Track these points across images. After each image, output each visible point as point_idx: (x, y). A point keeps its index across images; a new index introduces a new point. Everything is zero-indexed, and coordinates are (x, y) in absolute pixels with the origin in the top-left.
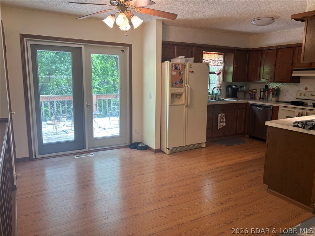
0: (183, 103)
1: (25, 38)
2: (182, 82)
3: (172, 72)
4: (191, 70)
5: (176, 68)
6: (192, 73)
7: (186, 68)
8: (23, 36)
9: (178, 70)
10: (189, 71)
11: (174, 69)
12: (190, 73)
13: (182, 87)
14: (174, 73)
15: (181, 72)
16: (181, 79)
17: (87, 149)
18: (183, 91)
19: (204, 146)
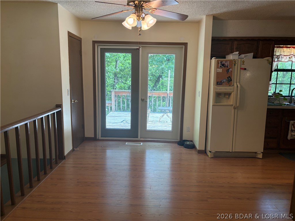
0: (231, 103)
1: (96, 44)
2: (230, 80)
3: (217, 69)
4: (243, 67)
5: (223, 65)
6: (245, 71)
7: (236, 65)
8: (94, 42)
9: (225, 67)
10: (241, 69)
11: (220, 67)
12: (242, 70)
13: (230, 86)
14: (220, 70)
15: (229, 69)
16: (230, 77)
17: (139, 139)
18: (232, 91)
19: (260, 156)
